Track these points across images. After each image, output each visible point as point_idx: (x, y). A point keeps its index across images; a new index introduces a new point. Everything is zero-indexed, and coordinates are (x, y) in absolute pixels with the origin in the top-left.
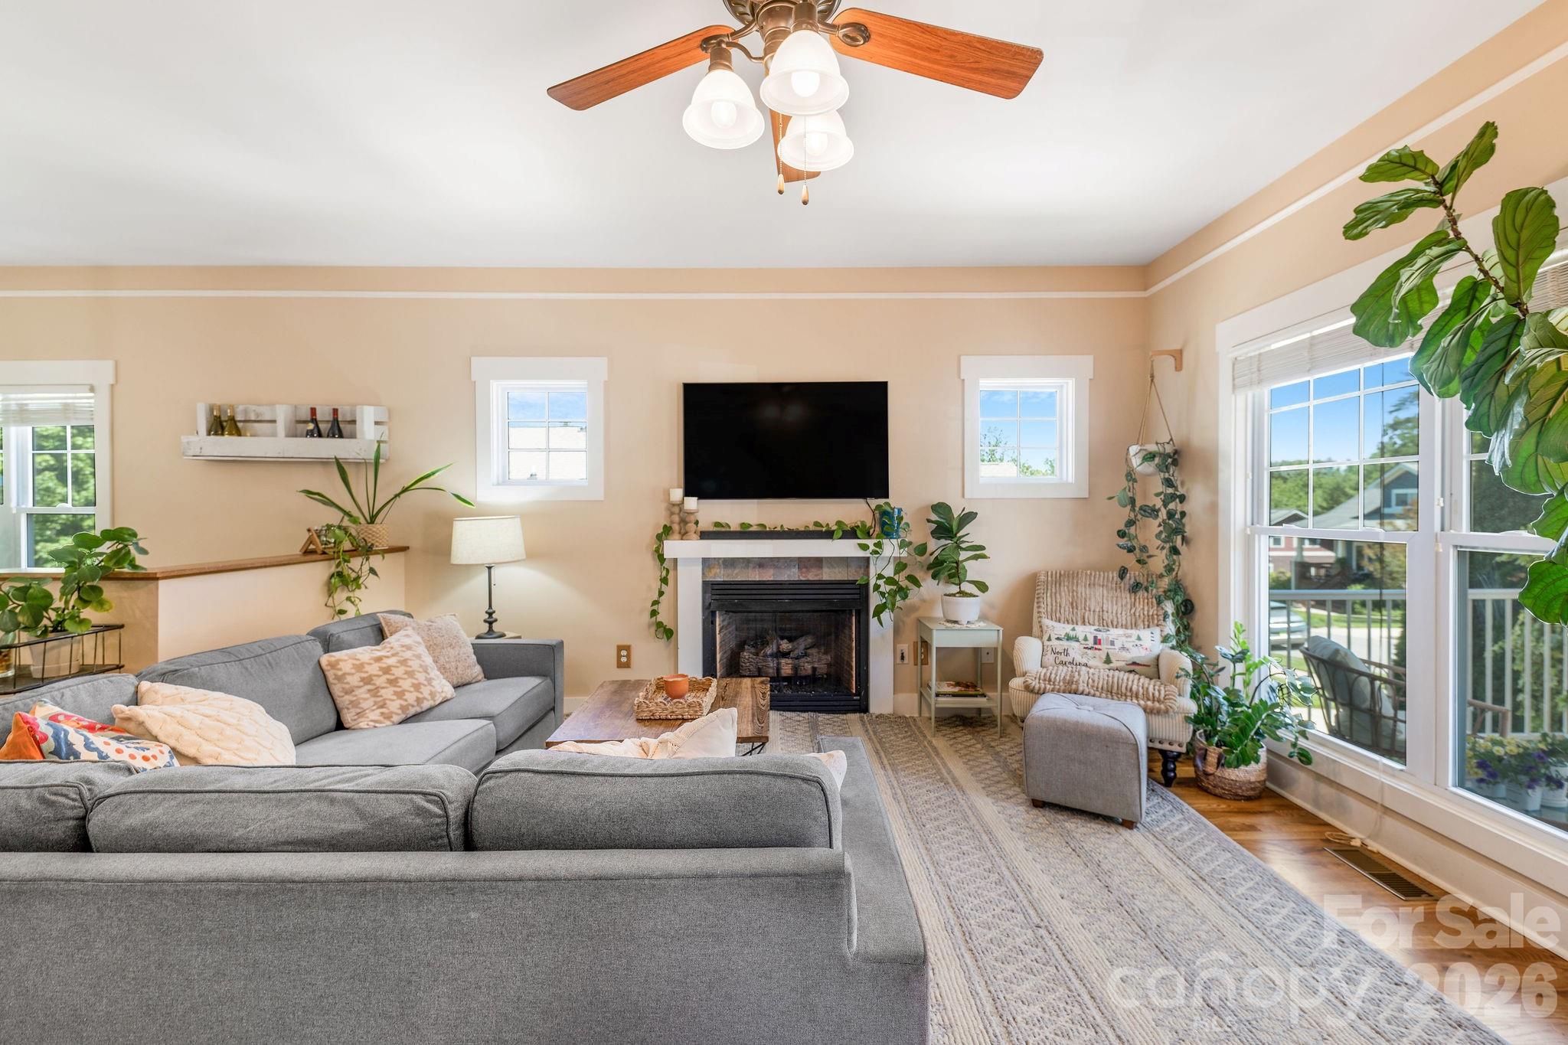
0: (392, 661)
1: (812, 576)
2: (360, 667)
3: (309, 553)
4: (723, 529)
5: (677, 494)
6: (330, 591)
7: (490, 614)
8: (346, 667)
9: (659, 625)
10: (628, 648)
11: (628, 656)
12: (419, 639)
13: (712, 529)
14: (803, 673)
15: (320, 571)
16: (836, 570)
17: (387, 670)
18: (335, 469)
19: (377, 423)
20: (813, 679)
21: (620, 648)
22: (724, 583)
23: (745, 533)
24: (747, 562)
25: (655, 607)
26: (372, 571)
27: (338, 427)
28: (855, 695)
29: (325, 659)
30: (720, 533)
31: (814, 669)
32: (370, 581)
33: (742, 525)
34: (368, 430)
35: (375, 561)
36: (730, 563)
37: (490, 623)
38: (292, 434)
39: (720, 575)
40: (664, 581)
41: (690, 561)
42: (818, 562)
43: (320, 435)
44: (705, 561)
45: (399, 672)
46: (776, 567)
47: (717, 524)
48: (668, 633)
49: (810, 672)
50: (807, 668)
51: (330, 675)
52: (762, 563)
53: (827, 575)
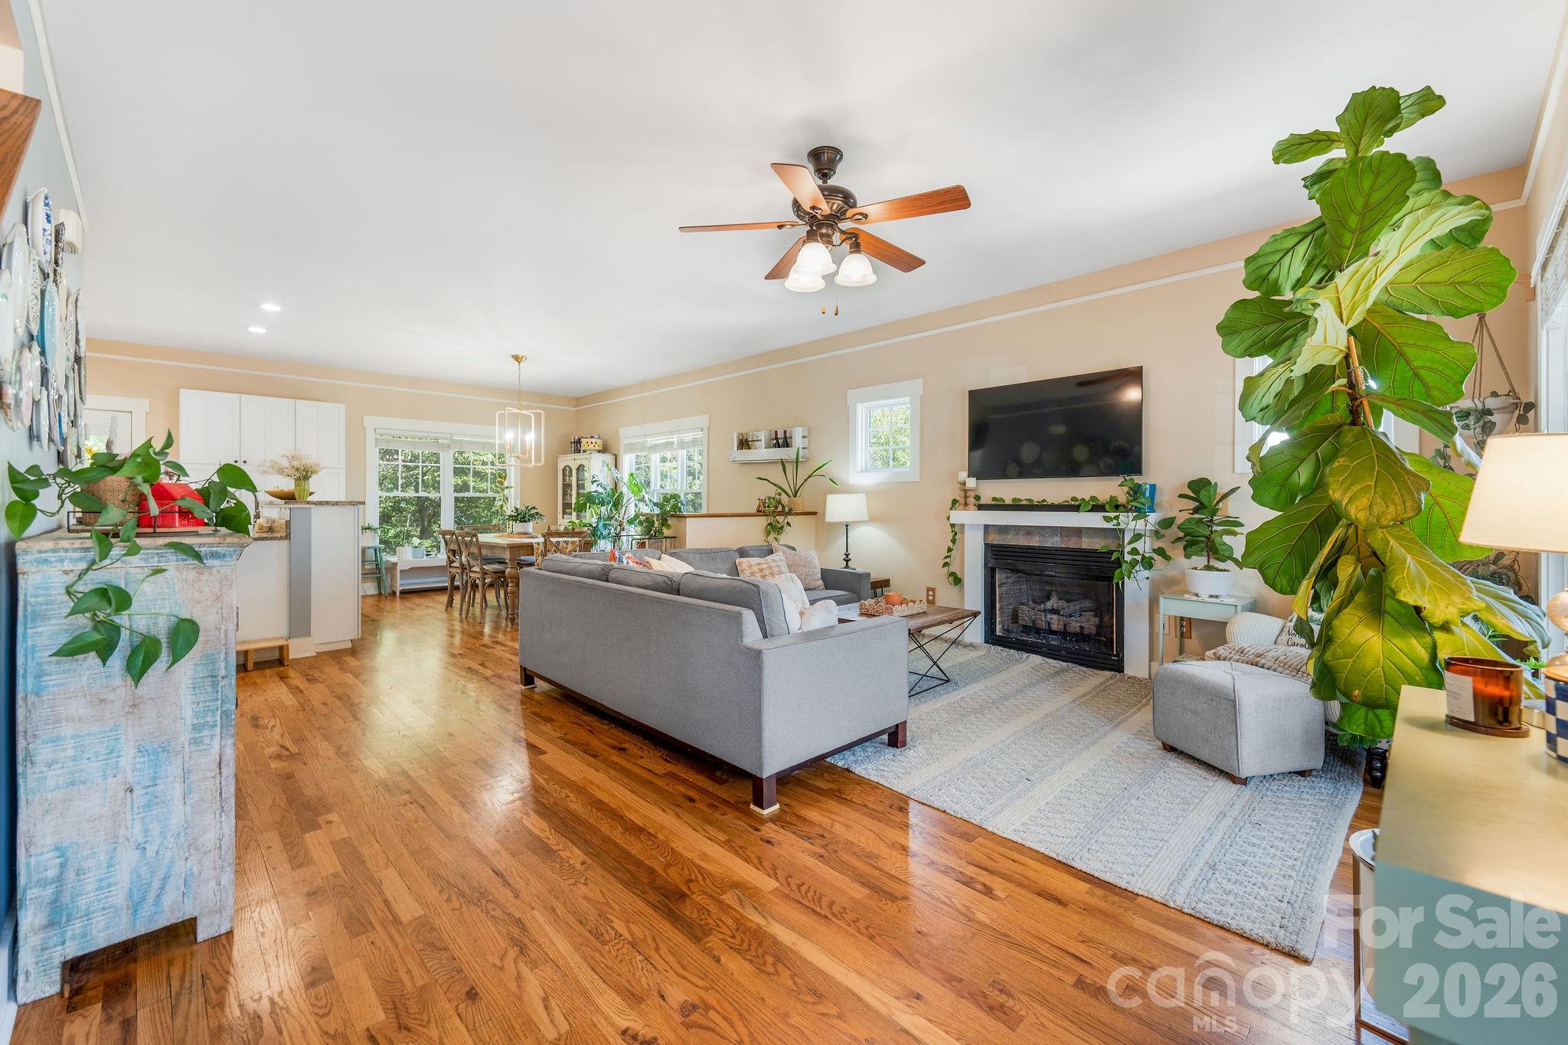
0: (765, 566)
1: (1072, 544)
2: (750, 567)
3: (760, 513)
4: (1000, 503)
5: (963, 475)
6: (768, 534)
7: (847, 555)
8: (745, 566)
9: (953, 574)
10: (933, 590)
11: (934, 596)
12: (783, 558)
13: (990, 502)
14: (1071, 630)
15: (763, 521)
16: (1095, 541)
17: (761, 570)
18: (781, 465)
19: (803, 437)
20: (1082, 637)
21: (929, 589)
22: (1000, 546)
23: (1016, 506)
24: (1018, 529)
25: (948, 560)
26: (788, 524)
27: (786, 443)
28: (1114, 656)
29: (738, 561)
30: (998, 506)
31: (1082, 628)
32: (787, 529)
33: (1014, 500)
34: (798, 441)
35: (790, 519)
36: (1004, 529)
37: (847, 561)
38: (768, 447)
39: (996, 539)
40: (954, 541)
41: (973, 526)
42: (1078, 532)
43: (779, 447)
44: (986, 527)
45: (767, 572)
46: (1040, 535)
47: (994, 499)
48: (957, 580)
49: (1078, 630)
50: (1074, 625)
51: (739, 568)
52: (1029, 531)
53: (1086, 543)
